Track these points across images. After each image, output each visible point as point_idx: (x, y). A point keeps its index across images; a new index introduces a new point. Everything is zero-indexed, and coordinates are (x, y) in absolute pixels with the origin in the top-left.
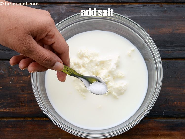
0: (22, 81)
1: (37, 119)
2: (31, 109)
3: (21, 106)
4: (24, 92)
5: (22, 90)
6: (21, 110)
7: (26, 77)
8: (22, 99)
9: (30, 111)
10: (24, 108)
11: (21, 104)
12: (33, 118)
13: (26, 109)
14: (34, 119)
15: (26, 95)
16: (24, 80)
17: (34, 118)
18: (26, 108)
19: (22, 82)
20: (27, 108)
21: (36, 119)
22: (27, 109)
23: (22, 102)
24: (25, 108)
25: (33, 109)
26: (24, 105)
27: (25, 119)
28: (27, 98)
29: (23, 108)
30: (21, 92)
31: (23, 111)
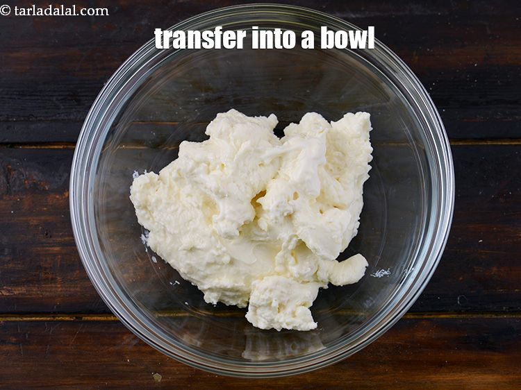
0: (46, 206)
1: (89, 318)
2: (72, 289)
3: (45, 280)
4: (51, 241)
5: (47, 234)
6: (44, 293)
7: (58, 197)
8: (46, 260)
9: (70, 295)
10: (53, 285)
11: (42, 275)
12: (77, 315)
13: (57, 290)
14: (81, 318)
15: (57, 249)
16: (51, 203)
17: (80, 316)
18: (59, 286)
19: (45, 209)
20: (61, 287)
21: (86, 318)
22: (60, 290)
23: (46, 269)
24: (56, 287)
25: (78, 289)
26: (52, 279)
27: (53, 317)
28: (59, 257)
29: (50, 285)
30: (44, 240)
31: (48, 294)
